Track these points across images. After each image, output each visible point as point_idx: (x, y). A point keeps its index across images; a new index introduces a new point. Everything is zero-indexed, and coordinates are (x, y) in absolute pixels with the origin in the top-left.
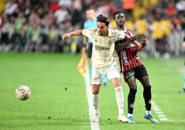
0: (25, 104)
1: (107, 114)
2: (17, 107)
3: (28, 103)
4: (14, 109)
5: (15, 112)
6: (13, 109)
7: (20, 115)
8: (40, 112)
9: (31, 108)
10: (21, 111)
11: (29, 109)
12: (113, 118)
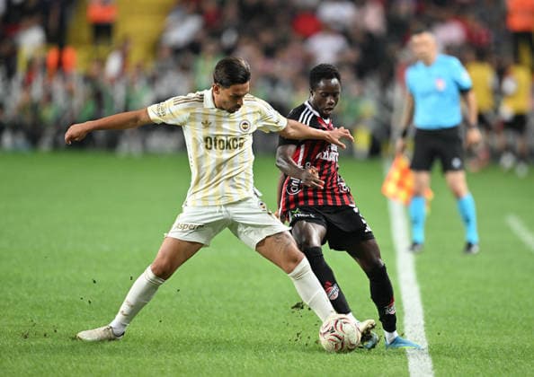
0: (221, 305)
1: (455, 331)
2: (198, 311)
3: (229, 300)
4: (188, 318)
5: (194, 326)
6: (185, 318)
7: (205, 335)
8: (266, 326)
9: (238, 314)
10: (210, 323)
11: (231, 318)
12: (472, 343)
